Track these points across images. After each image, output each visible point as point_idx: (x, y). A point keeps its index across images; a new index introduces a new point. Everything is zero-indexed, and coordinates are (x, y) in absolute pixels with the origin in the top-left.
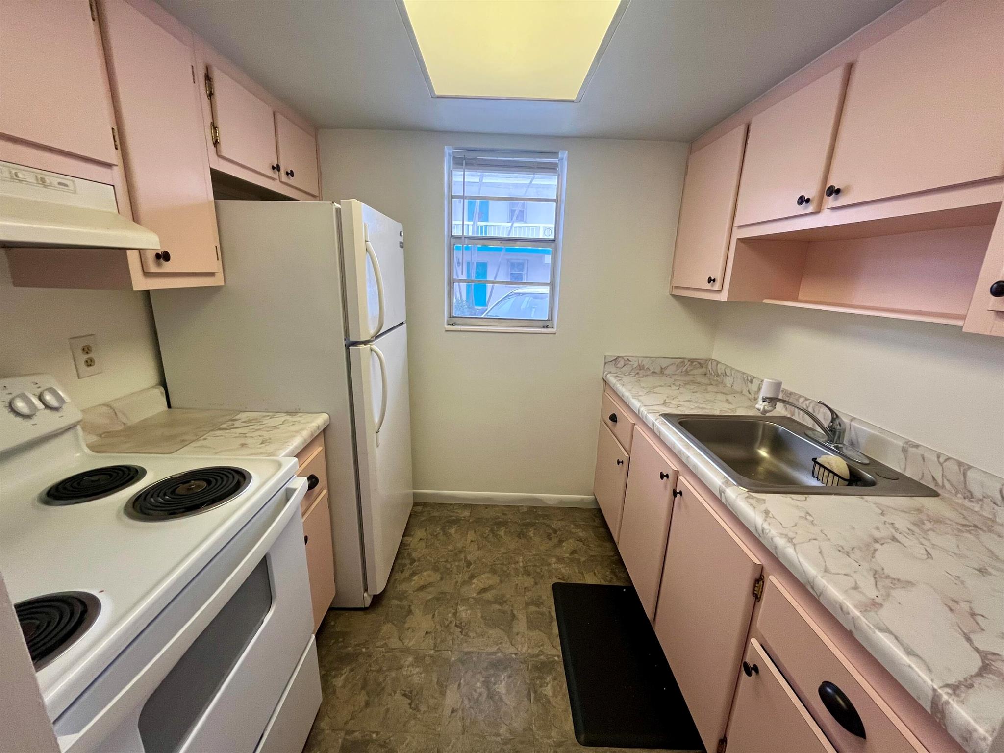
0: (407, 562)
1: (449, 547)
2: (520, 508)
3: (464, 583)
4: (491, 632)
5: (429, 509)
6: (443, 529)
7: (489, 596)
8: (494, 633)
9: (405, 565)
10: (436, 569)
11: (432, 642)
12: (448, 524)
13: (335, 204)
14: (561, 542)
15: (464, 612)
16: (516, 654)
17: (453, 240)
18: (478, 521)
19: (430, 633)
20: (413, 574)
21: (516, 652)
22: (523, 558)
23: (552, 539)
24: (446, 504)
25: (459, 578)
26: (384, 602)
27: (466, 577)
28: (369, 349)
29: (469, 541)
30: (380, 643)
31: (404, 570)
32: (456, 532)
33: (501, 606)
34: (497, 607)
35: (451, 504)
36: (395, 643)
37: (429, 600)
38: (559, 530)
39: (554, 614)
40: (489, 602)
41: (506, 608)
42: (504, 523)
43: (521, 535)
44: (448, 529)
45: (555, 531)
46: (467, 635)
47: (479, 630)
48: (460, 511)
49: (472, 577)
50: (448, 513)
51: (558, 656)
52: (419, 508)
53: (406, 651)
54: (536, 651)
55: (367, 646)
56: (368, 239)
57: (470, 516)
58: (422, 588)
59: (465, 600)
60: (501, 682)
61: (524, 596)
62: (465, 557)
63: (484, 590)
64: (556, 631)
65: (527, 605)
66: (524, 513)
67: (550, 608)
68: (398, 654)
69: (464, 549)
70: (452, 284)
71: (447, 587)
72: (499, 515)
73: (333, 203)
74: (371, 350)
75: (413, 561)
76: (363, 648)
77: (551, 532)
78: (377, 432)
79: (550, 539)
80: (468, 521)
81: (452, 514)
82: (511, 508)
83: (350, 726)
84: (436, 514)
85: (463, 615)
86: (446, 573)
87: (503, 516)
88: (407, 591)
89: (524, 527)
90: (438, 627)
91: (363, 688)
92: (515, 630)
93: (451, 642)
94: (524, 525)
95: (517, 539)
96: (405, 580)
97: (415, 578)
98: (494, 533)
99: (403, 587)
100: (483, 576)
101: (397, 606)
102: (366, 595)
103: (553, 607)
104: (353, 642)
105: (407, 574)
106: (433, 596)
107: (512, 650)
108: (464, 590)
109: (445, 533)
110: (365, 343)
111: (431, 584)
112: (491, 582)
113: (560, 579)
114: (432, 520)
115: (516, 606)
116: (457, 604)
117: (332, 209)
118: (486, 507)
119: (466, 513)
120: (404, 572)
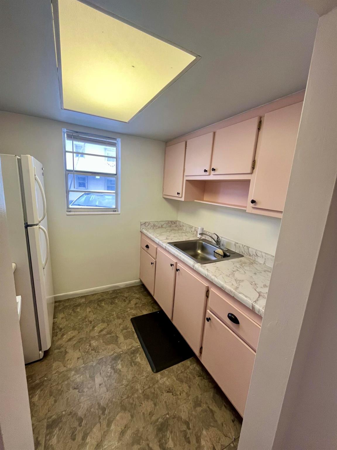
0: (58, 330)
1: (79, 318)
2: (109, 292)
3: (90, 331)
4: (109, 347)
5: (62, 303)
6: (73, 310)
7: (104, 332)
8: (110, 347)
9: (57, 332)
10: (74, 329)
11: (82, 361)
12: (75, 308)
13: (17, 156)
14: (130, 301)
15: (94, 343)
16: (122, 351)
17: (67, 172)
18: (90, 302)
19: (80, 358)
20: (63, 335)
21: (122, 350)
22: (116, 312)
23: (126, 301)
24: (71, 299)
25: (88, 330)
26: (51, 353)
27: (91, 328)
28: (38, 228)
29: (88, 312)
30: (54, 372)
31: (57, 335)
32: (81, 310)
33: (111, 335)
34: (109, 336)
35: (74, 298)
36: (62, 369)
37: (75, 344)
38: (128, 296)
39: (134, 330)
40: (105, 335)
41: (113, 335)
42: (103, 300)
43: (112, 303)
44: (76, 309)
45: (127, 298)
46: (98, 352)
47: (103, 348)
48: (79, 300)
49: (94, 327)
50: (74, 302)
51: (139, 345)
52: (57, 304)
53: (70, 370)
54: (130, 347)
55: (47, 376)
56: (36, 174)
57: (86, 301)
58: (70, 340)
59: (93, 338)
60: (119, 364)
61: (119, 327)
62: (88, 319)
63: (101, 331)
64: (136, 336)
65: (122, 330)
66: (111, 293)
67: (131, 328)
68: (66, 373)
69: (86, 316)
70: (68, 193)
71: (83, 335)
72: (100, 297)
73: (16, 156)
74: (40, 228)
75: (61, 329)
76: (45, 377)
77: (125, 298)
78: (44, 268)
79: (125, 301)
80: (85, 303)
81: (76, 302)
82: (105, 293)
83: (49, 414)
84: (67, 304)
85: (94, 344)
86: (80, 329)
87: (102, 297)
88: (62, 344)
89: (113, 299)
90: (83, 354)
91: (51, 396)
92: (119, 342)
93: (91, 358)
94: (112, 298)
95: (110, 305)
96: (59, 339)
97: (65, 336)
98: (99, 306)
99: (59, 342)
100: (99, 325)
101: (58, 352)
102: (40, 352)
103: (133, 328)
104: (38, 378)
105: (59, 336)
106: (76, 341)
107: (120, 350)
108: (92, 334)
109: (75, 312)
110: (37, 225)
111: (74, 337)
112: (103, 327)
113: (133, 316)
114: (65, 308)
115: (117, 332)
116: (90, 341)
117: (16, 159)
118: (93, 295)
119: (83, 300)
120: (58, 336)
